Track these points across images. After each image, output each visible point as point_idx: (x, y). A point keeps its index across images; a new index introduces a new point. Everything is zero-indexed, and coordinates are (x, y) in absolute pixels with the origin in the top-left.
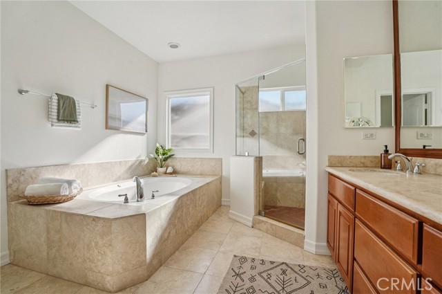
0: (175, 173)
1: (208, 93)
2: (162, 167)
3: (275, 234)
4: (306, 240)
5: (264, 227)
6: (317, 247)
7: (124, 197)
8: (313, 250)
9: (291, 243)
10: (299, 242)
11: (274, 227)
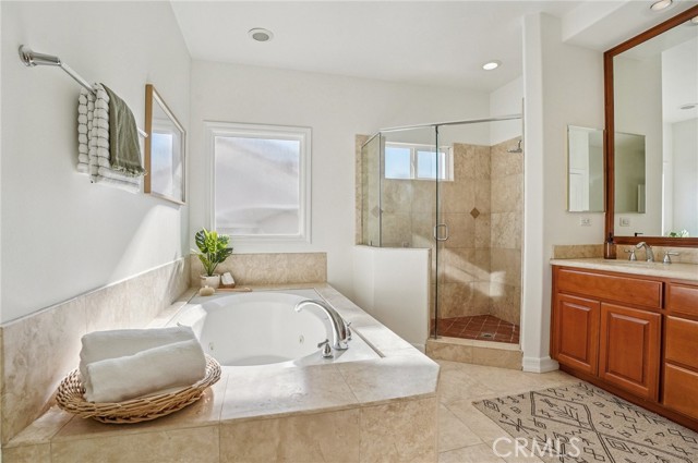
0: (238, 285)
1: (302, 137)
2: (210, 275)
3: (472, 360)
4: (524, 358)
5: (449, 353)
6: (542, 363)
7: (324, 347)
8: (538, 369)
9: (499, 367)
10: (515, 363)
11: (469, 351)
